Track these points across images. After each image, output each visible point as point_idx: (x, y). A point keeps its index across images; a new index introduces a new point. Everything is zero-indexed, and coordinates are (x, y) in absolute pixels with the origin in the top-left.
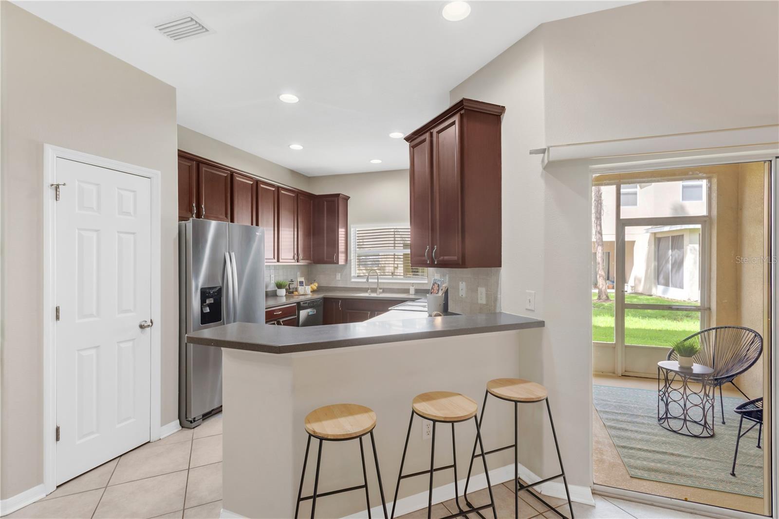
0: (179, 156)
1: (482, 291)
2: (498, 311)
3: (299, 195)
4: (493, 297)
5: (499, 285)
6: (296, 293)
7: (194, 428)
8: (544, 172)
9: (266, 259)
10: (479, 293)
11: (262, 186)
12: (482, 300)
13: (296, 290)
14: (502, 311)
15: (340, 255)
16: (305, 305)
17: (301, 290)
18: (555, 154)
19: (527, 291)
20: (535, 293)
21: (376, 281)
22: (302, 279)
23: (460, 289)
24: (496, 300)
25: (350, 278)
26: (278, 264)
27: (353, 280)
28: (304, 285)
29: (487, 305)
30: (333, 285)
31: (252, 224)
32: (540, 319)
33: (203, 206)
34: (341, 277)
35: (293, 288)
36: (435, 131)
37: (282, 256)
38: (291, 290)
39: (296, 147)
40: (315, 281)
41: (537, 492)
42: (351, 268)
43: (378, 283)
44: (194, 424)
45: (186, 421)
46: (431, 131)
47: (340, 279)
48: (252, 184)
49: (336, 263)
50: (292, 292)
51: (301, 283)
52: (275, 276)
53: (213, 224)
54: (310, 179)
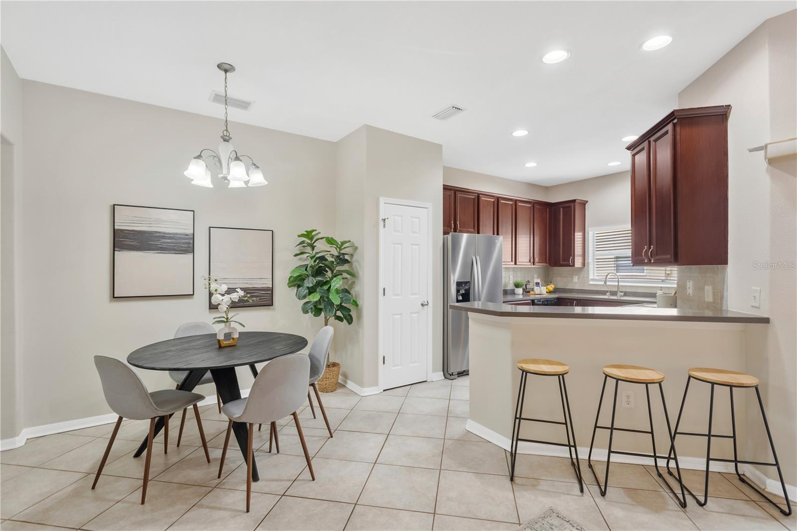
0: (444, 189)
1: (708, 289)
2: (724, 308)
3: (535, 205)
4: (719, 295)
5: (726, 282)
6: (532, 292)
7: (452, 380)
8: (769, 166)
9: (504, 262)
10: (706, 293)
11: (502, 201)
12: (709, 298)
13: (533, 290)
14: (729, 309)
15: (576, 258)
16: (539, 303)
17: (537, 290)
18: (773, 151)
19: (752, 288)
20: (760, 289)
21: (617, 284)
22: (539, 281)
23: (688, 288)
24: (722, 298)
25: (588, 280)
26: (516, 266)
27: (591, 283)
28: (540, 285)
29: (714, 303)
30: (569, 287)
31: (494, 234)
32: (766, 316)
33: (458, 223)
34: (578, 279)
35: (530, 289)
36: (652, 139)
37: (519, 259)
38: (528, 290)
39: (531, 165)
40: (551, 282)
41: (760, 488)
42: (588, 271)
43: (618, 286)
44: (452, 377)
45: (448, 374)
46: (649, 140)
47: (577, 281)
48: (494, 201)
49: (571, 266)
50: (529, 292)
51: (537, 284)
52: (513, 277)
53: (465, 236)
54: (547, 189)
